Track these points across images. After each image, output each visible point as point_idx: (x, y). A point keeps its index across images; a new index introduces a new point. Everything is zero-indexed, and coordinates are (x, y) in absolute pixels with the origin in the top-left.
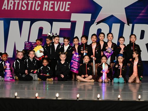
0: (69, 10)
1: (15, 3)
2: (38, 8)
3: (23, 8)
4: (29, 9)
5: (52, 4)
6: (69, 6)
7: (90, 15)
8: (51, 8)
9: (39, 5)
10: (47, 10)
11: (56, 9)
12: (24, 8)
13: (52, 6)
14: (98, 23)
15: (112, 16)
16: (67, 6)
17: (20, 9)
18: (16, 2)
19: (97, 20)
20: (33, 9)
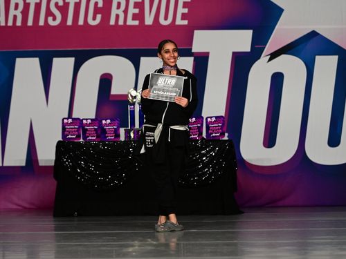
0: (185, 22)
1: (27, 6)
2: (94, 18)
3: (50, 19)
4: (70, 22)
5: (136, 5)
6: (186, 11)
7: (250, 32)
8: (135, 17)
9: (97, 10)
10: (121, 22)
11: (149, 21)
12: (54, 19)
13: (137, 11)
14: (273, 56)
15: (313, 34)
16: (182, 10)
17: (41, 23)
18: (29, 4)
19: (270, 47)
20: (81, 22)
